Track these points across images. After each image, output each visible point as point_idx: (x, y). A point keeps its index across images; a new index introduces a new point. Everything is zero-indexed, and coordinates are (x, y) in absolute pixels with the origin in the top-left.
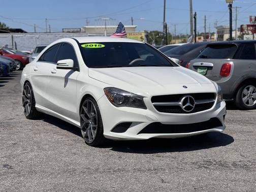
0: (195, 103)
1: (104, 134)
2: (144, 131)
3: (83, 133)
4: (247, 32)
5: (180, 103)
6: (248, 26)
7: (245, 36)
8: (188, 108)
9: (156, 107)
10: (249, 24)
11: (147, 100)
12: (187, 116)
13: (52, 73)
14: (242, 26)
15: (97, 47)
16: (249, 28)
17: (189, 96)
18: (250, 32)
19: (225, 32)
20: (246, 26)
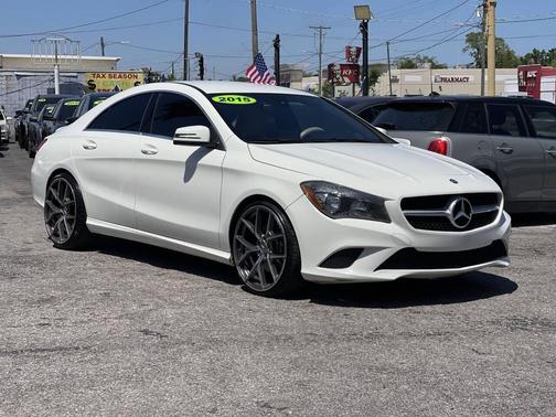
0: (473, 212)
1: (302, 271)
2: (386, 265)
3: (245, 273)
4: (341, 80)
5: (448, 212)
6: (343, 67)
7: (337, 88)
8: (461, 221)
9: (409, 218)
10: (345, 62)
11: (393, 206)
12: (459, 236)
13: (145, 153)
14: (331, 66)
15: (243, 102)
16: (345, 72)
17: (463, 199)
18: (347, 80)
19: (293, 78)
20: (339, 67)
